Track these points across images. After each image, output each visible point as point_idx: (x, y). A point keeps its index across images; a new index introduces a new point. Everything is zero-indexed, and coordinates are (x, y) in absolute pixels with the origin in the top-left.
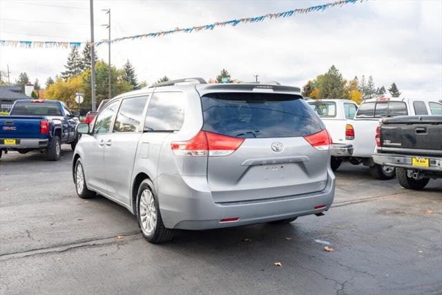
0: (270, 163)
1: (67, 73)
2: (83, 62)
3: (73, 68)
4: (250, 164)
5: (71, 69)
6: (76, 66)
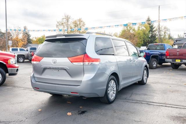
4: (44, 68)
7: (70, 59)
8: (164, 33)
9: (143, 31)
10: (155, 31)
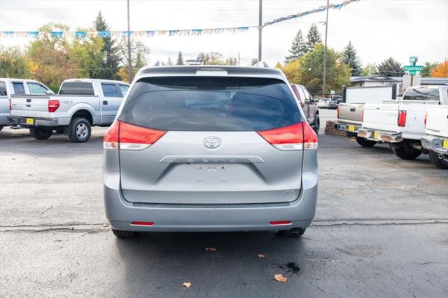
0: (198, 162)
1: (291, 57)
2: (307, 46)
3: (297, 52)
4: (172, 162)
5: (294, 53)
6: (299, 51)
7: (268, 139)
8: (136, 57)
9: (87, 49)
10: (116, 49)
